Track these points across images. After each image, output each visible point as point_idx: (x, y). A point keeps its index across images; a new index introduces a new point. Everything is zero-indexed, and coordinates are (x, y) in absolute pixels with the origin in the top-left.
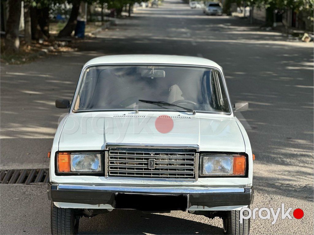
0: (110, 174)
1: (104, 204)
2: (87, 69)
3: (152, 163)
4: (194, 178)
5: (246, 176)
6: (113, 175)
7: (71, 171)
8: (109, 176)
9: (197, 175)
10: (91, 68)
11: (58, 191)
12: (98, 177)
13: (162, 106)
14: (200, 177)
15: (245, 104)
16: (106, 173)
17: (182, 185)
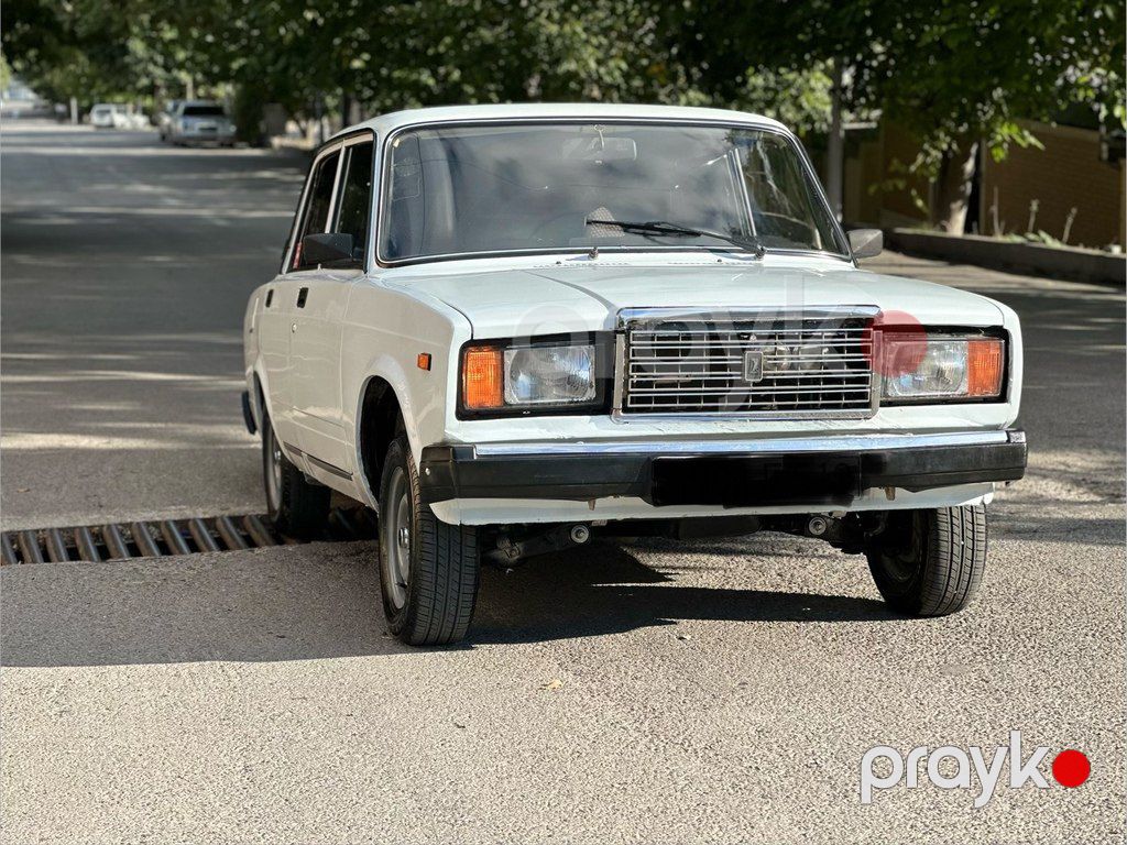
0: (629, 405)
1: (616, 495)
2: (395, 139)
3: (756, 364)
4: (867, 406)
5: (1003, 398)
6: (640, 405)
7: (506, 404)
8: (626, 410)
9: (876, 400)
10: (404, 137)
11: (476, 462)
12: (587, 418)
13: (657, 239)
14: (883, 404)
15: (875, 235)
16: (617, 403)
17: (831, 431)
